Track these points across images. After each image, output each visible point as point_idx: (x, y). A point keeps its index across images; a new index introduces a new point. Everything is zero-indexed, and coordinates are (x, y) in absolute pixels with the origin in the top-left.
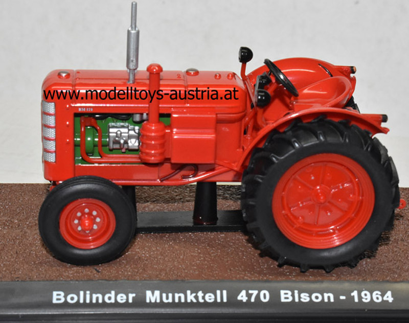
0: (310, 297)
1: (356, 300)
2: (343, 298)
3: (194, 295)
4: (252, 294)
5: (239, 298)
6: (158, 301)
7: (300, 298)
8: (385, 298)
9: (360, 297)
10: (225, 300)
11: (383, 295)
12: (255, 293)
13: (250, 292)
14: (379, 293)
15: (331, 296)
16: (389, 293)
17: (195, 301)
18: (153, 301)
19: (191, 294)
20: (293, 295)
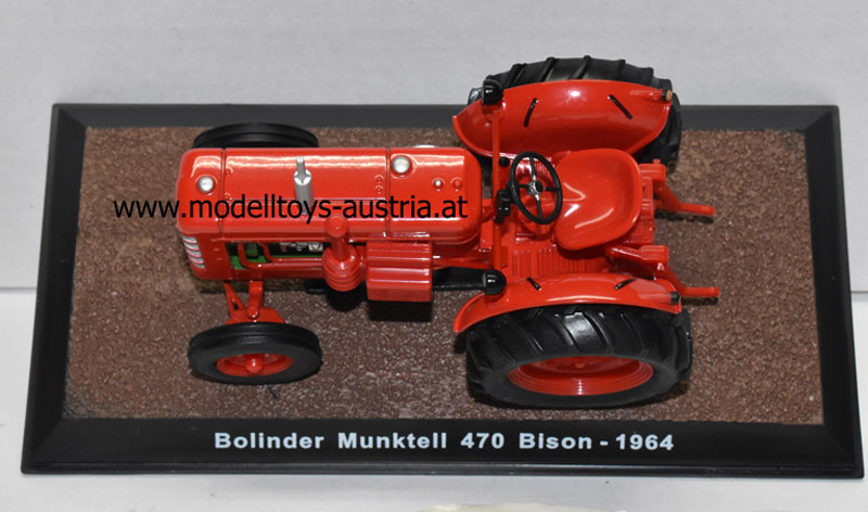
0: (560, 442)
1: (622, 447)
2: (604, 443)
3: (402, 438)
4: (481, 438)
5: (463, 443)
6: (354, 446)
7: (545, 443)
8: (662, 445)
9: (628, 443)
10: (444, 446)
11: (659, 441)
12: (485, 436)
13: (479, 435)
14: (655, 437)
15: (589, 441)
16: (669, 438)
17: (403, 446)
18: (348, 446)
19: (399, 437)
20: (536, 440)
